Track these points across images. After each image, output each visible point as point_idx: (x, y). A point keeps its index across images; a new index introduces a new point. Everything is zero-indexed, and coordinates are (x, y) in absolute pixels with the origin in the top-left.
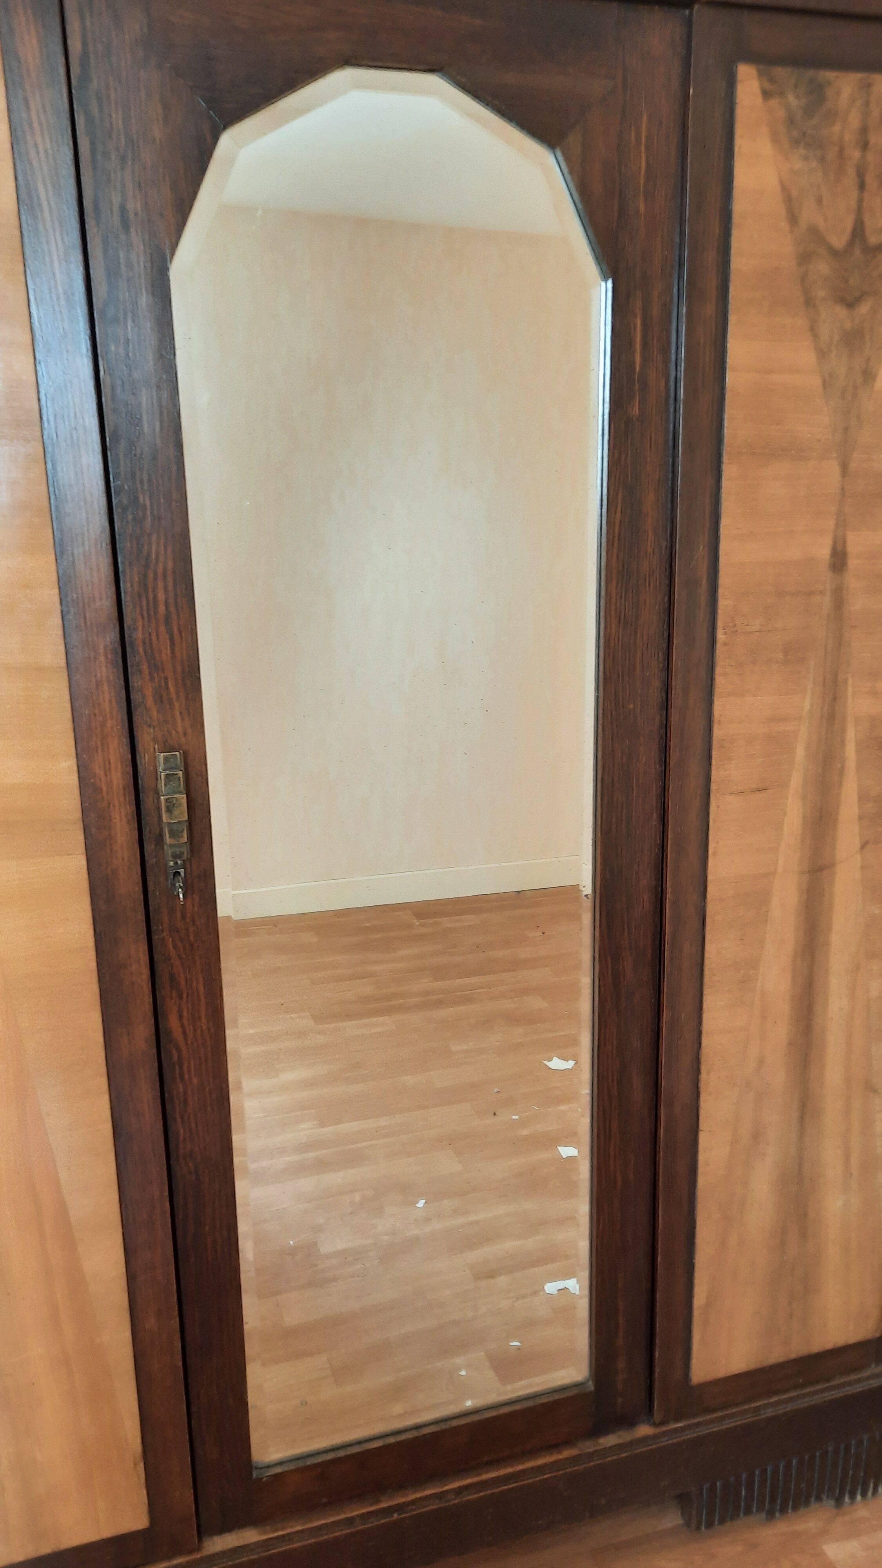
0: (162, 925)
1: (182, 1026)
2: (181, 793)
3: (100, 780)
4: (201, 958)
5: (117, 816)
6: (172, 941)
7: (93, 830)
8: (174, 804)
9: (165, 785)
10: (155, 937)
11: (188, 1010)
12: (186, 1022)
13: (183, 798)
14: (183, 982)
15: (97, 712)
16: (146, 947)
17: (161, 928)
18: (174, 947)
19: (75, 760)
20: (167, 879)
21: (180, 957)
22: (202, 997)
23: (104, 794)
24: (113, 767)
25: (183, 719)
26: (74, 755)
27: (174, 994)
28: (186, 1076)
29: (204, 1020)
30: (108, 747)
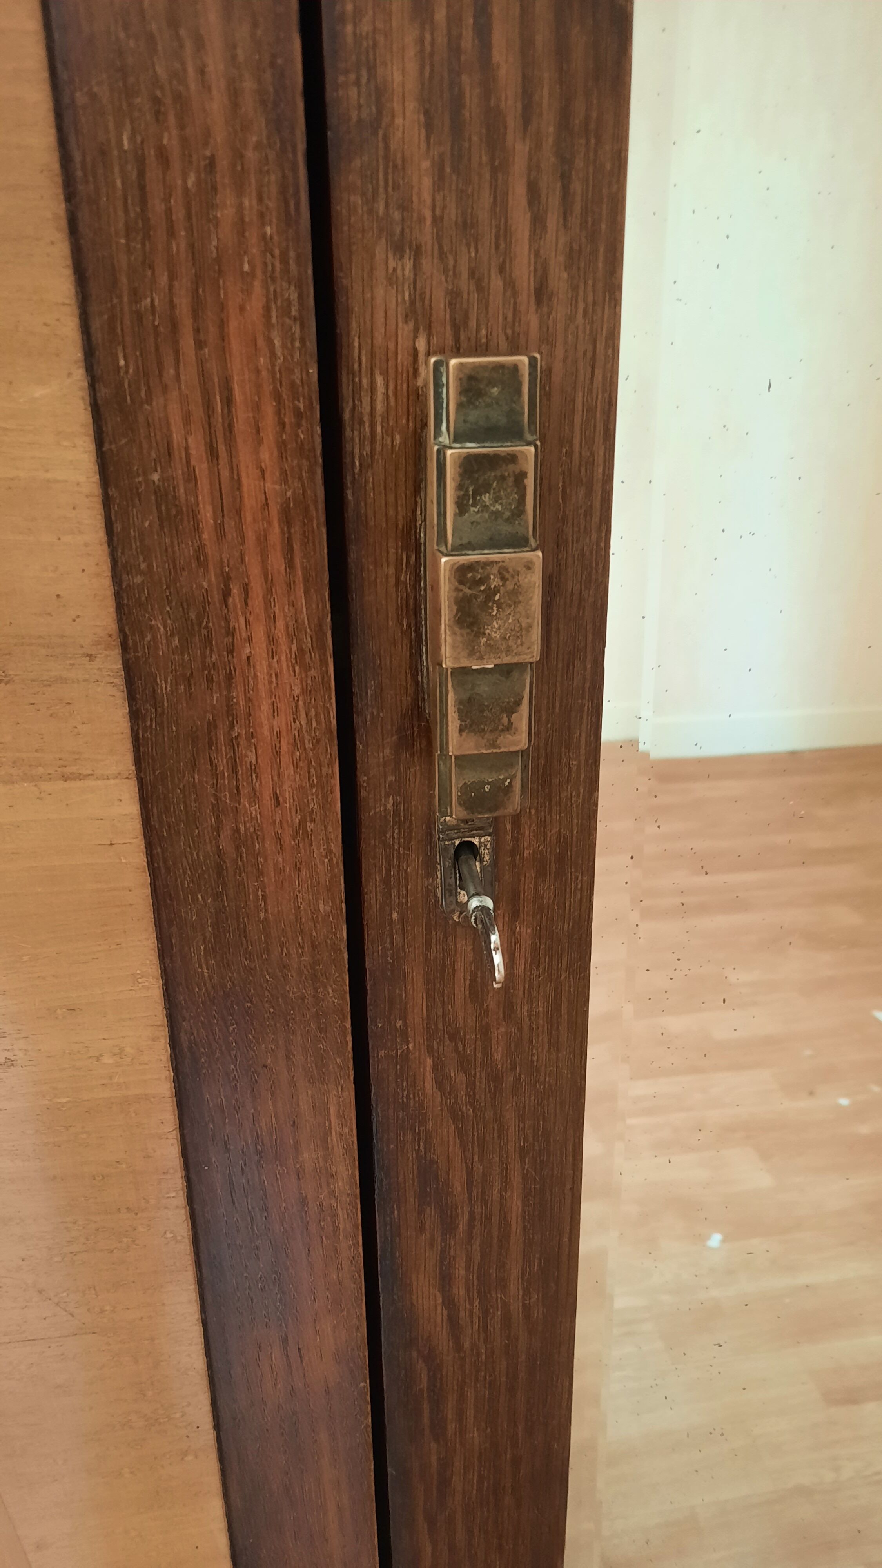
0: (404, 1018)
1: (449, 1303)
2: (518, 542)
3: (191, 476)
4: (521, 1118)
5: (259, 633)
6: (435, 1068)
7: (164, 686)
8: (490, 594)
9: (462, 507)
10: (379, 1055)
11: (469, 1260)
12: (459, 1292)
13: (529, 566)
14: (458, 1182)
15: (171, 140)
16: (349, 1094)
17: (399, 1024)
18: (439, 1085)
19: (79, 374)
20: (430, 867)
21: (456, 1116)
22: (516, 1227)
23: (207, 535)
24: (242, 416)
25: (538, 222)
26: (73, 351)
27: (431, 1214)
28: (451, 1427)
29: (514, 1287)
30: (222, 325)
